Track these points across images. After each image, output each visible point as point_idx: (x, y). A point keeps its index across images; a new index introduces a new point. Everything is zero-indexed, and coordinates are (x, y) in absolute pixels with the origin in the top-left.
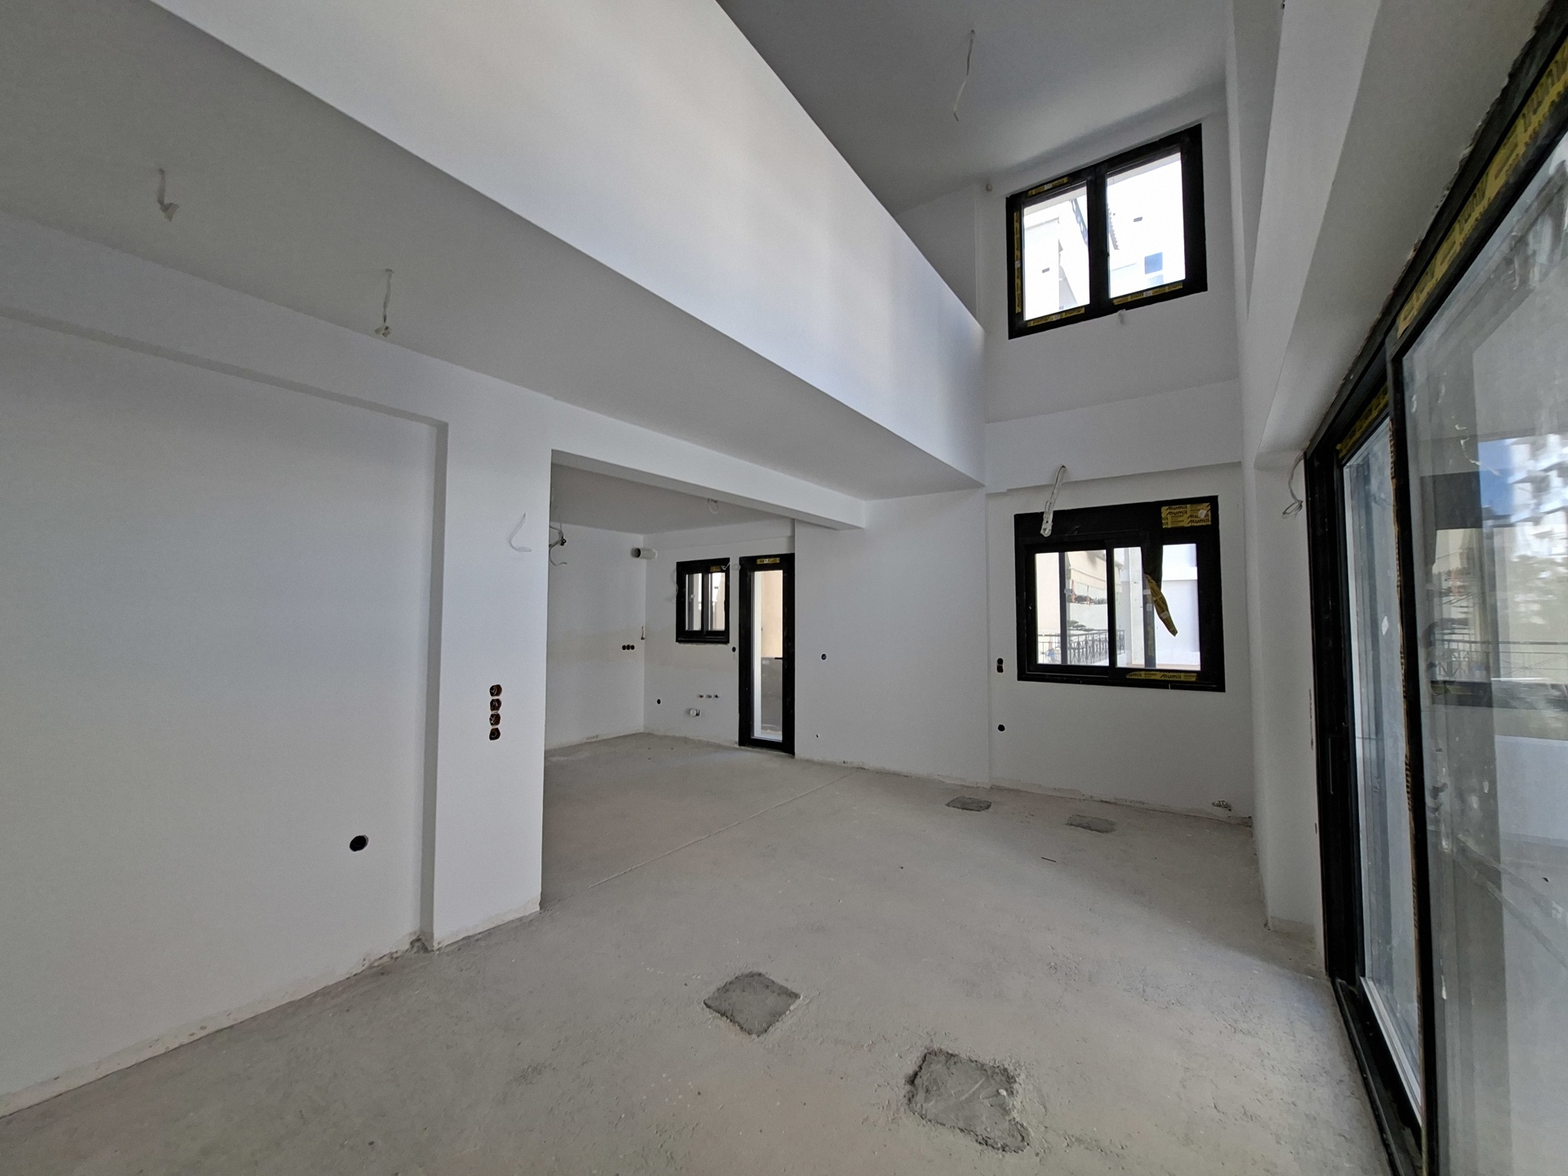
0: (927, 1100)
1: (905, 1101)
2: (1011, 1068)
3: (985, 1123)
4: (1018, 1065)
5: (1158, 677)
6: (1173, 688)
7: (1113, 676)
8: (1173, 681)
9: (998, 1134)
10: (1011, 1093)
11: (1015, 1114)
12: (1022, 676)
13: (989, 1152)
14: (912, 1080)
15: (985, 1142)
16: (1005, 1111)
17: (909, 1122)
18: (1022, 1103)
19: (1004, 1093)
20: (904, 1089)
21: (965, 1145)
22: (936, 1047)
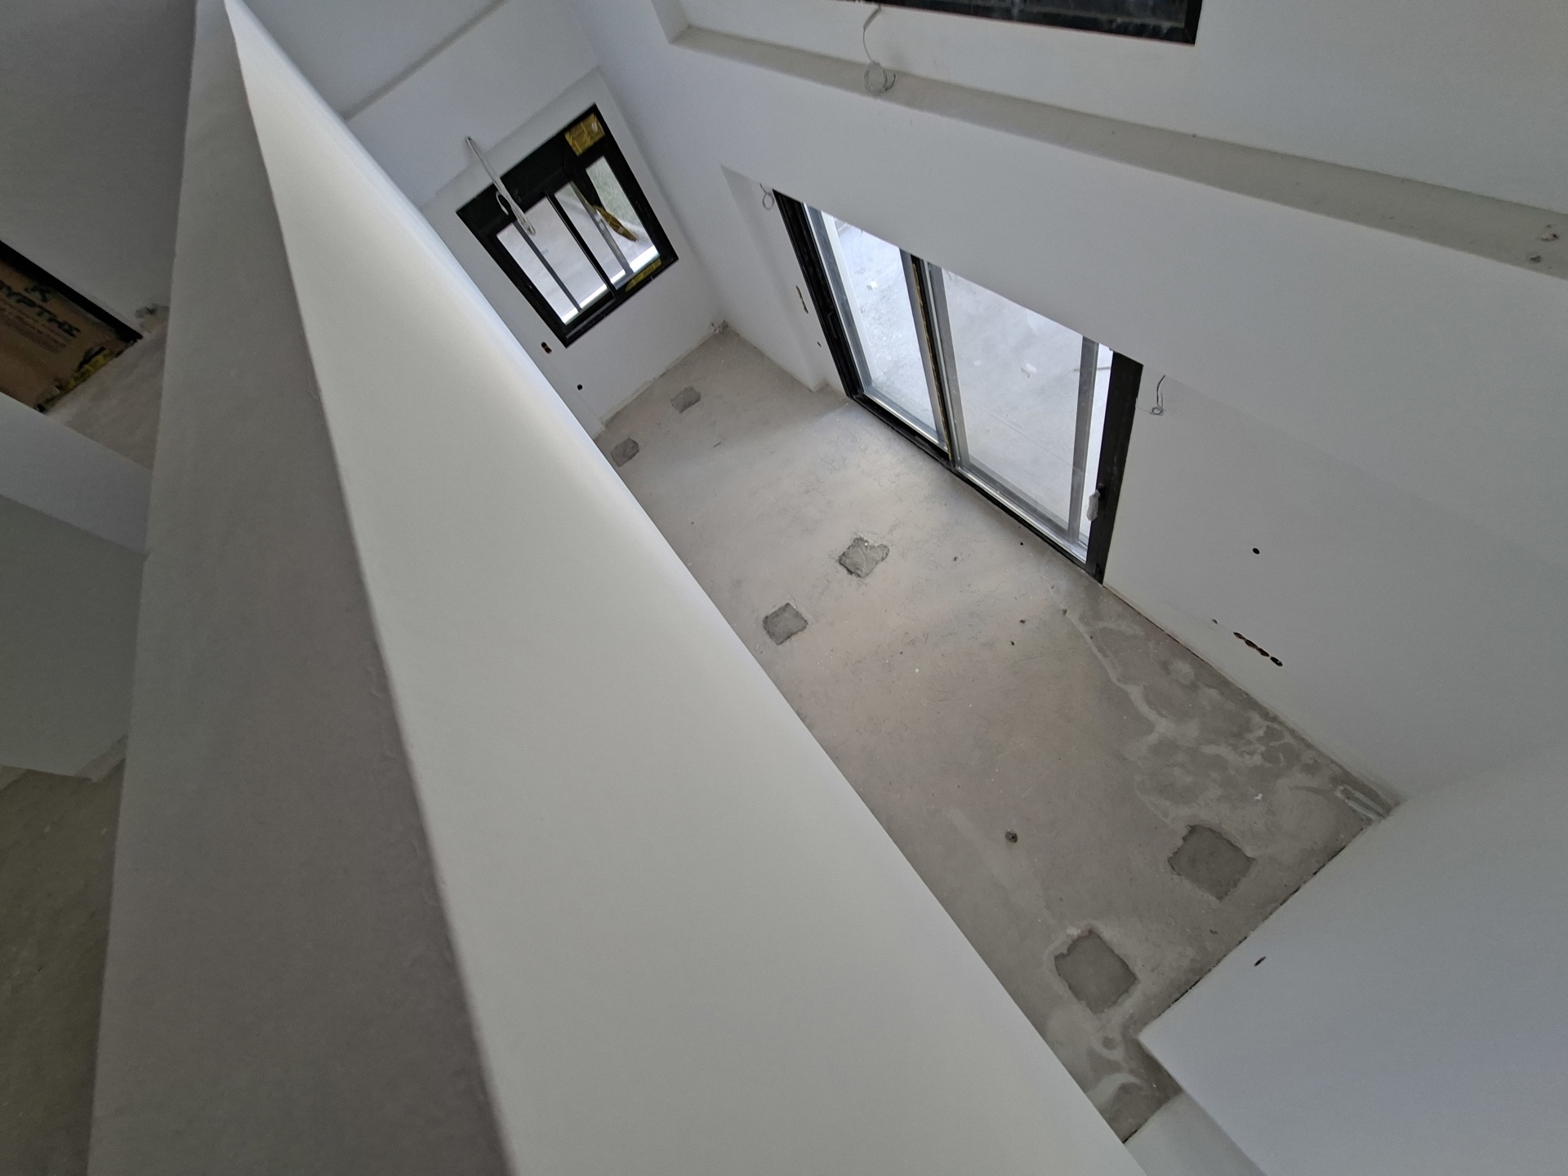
0: (861, 571)
1: (859, 579)
2: (856, 536)
3: (878, 555)
4: (855, 533)
5: (642, 277)
6: (654, 277)
7: (615, 297)
8: (651, 273)
9: (881, 554)
10: (867, 542)
11: (876, 545)
12: (567, 343)
13: (887, 559)
14: (850, 572)
15: (883, 559)
16: (873, 547)
17: (868, 580)
18: (872, 540)
19: (866, 544)
20: (854, 577)
21: (881, 565)
22: (837, 558)
